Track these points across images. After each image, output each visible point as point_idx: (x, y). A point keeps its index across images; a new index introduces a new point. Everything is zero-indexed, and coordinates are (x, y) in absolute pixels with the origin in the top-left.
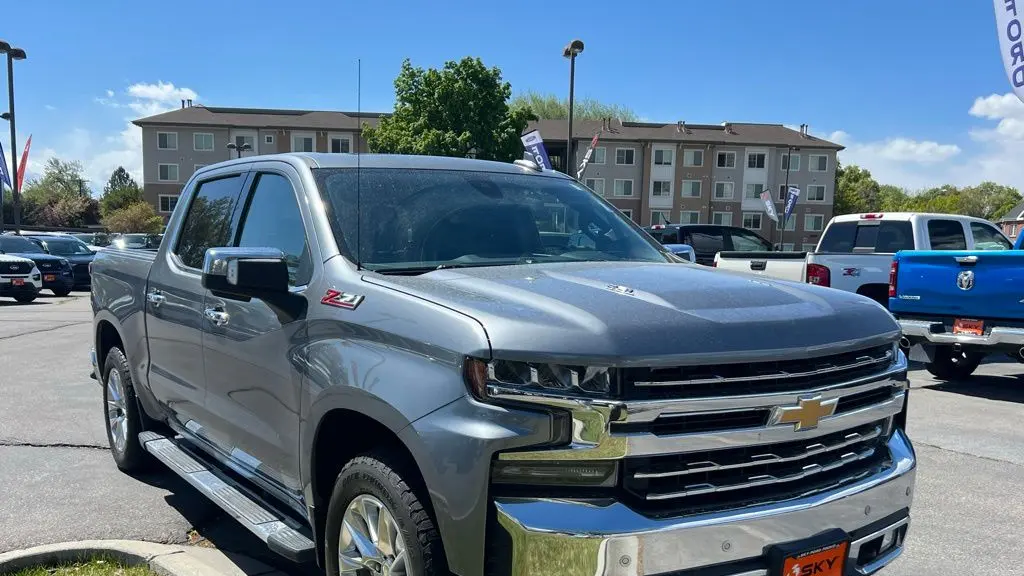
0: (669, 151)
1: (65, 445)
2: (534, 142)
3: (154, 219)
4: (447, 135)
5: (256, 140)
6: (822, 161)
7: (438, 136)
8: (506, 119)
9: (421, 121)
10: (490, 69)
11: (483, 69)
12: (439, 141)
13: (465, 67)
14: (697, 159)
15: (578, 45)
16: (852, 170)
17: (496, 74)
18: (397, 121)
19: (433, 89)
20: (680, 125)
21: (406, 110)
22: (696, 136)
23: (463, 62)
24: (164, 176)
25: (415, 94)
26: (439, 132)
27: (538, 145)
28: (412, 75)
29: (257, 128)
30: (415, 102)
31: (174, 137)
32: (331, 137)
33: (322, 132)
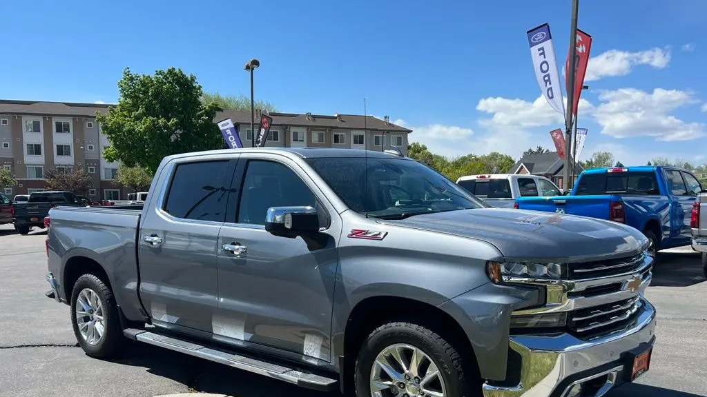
0: (302, 132)
1: (27, 346)
2: (227, 127)
4: (160, 121)
6: (399, 139)
7: (153, 121)
8: (201, 110)
10: (188, 76)
11: (184, 76)
12: (154, 125)
13: (171, 74)
14: (321, 137)
15: (256, 63)
16: (416, 145)
17: (193, 79)
18: (121, 111)
19: (148, 89)
20: (308, 115)
21: (127, 103)
22: (319, 123)
23: (169, 71)
25: (135, 91)
26: (155, 118)
27: (231, 129)
28: (132, 79)
30: (134, 98)
32: (54, 121)
33: (47, 117)
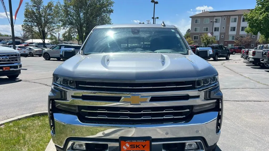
3: (191, 42)
5: (221, 19)
9: (263, 10)
18: (255, 11)
21: (259, 7)
24: (195, 30)
29: (221, 16)
30: (263, 5)
31: (199, 20)
32: (242, 17)
33: (240, 16)
